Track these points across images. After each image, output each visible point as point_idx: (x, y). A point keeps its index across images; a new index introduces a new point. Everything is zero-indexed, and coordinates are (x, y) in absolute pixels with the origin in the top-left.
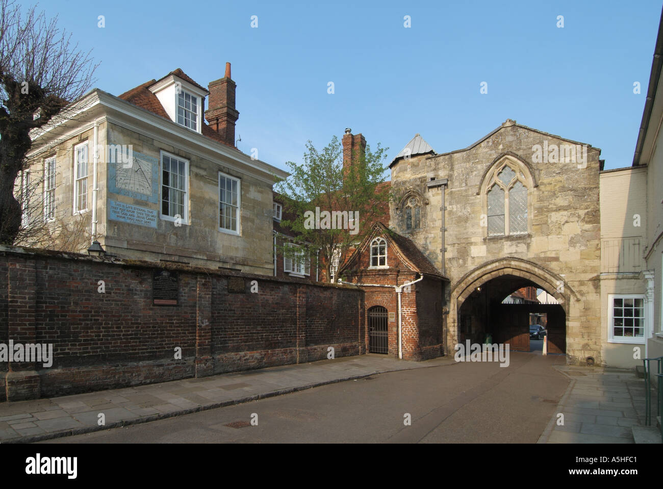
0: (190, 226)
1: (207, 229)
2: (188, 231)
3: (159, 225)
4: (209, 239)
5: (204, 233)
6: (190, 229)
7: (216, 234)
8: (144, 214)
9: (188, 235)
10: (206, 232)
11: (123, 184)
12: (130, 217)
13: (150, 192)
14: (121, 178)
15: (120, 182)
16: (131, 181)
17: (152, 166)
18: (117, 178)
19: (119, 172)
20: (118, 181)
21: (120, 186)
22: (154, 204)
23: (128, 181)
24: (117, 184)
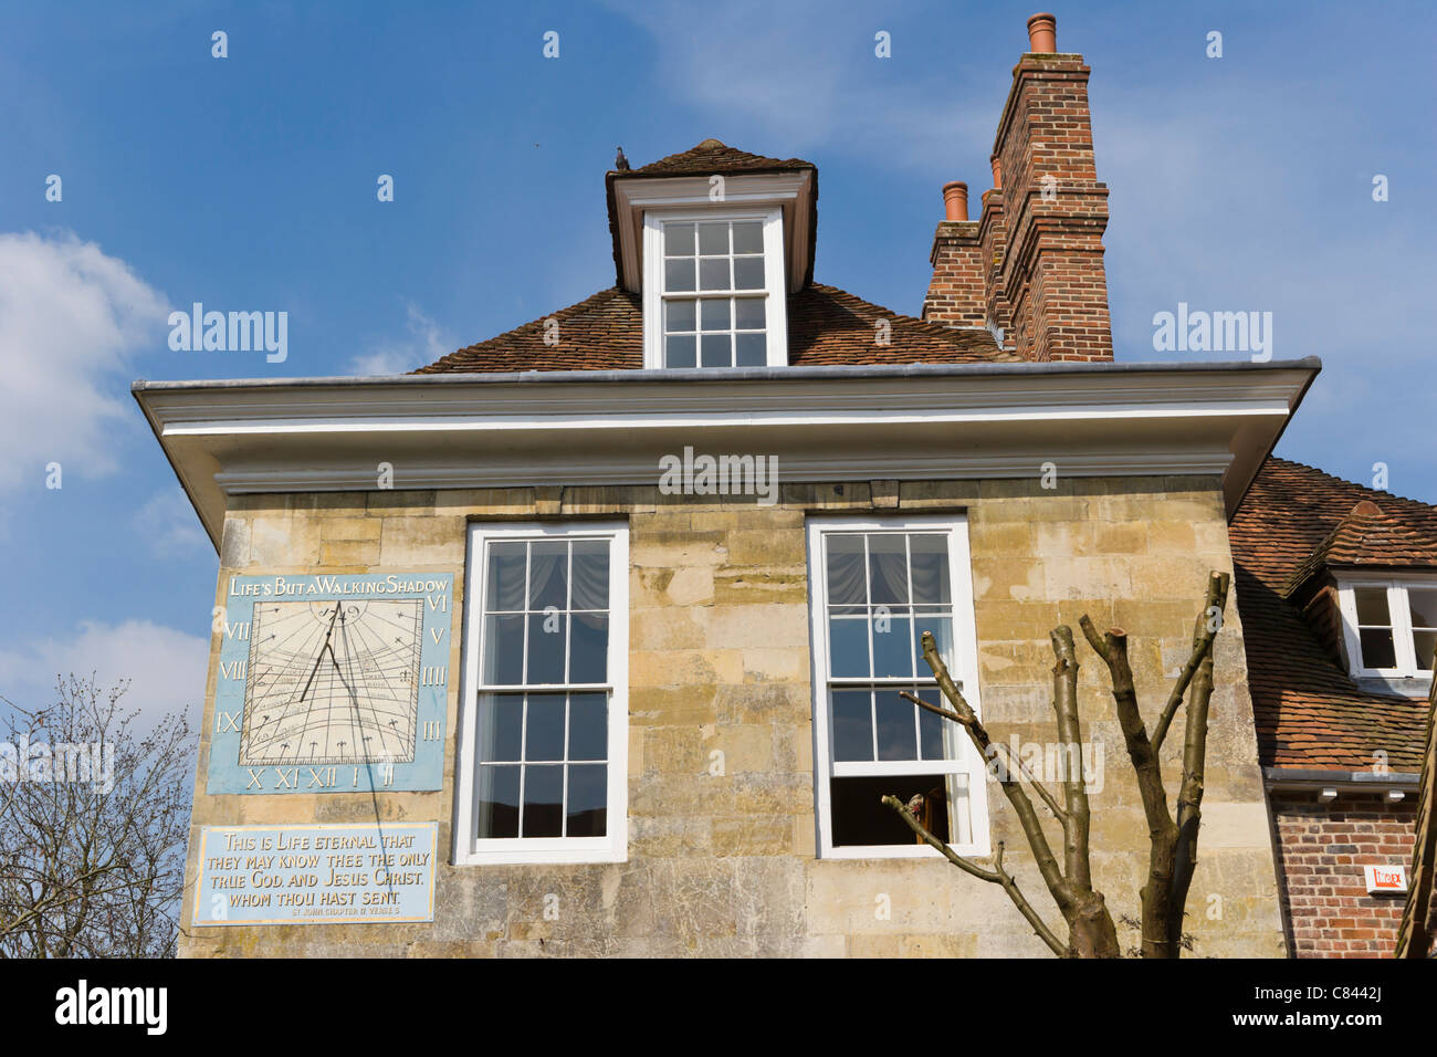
0: (625, 866)
1: (735, 863)
2: (609, 896)
3: (447, 896)
4: (753, 920)
5: (714, 891)
6: (625, 881)
7: (794, 879)
8: (366, 863)
9: (610, 920)
10: (726, 882)
11: (270, 740)
12: (294, 890)
13: (405, 743)
14: (267, 718)
15: (262, 733)
16: (314, 717)
17: (419, 616)
18: (247, 723)
19: (259, 691)
20: (253, 734)
21: (260, 755)
22: (423, 793)
23: (301, 719)
24: (249, 746)
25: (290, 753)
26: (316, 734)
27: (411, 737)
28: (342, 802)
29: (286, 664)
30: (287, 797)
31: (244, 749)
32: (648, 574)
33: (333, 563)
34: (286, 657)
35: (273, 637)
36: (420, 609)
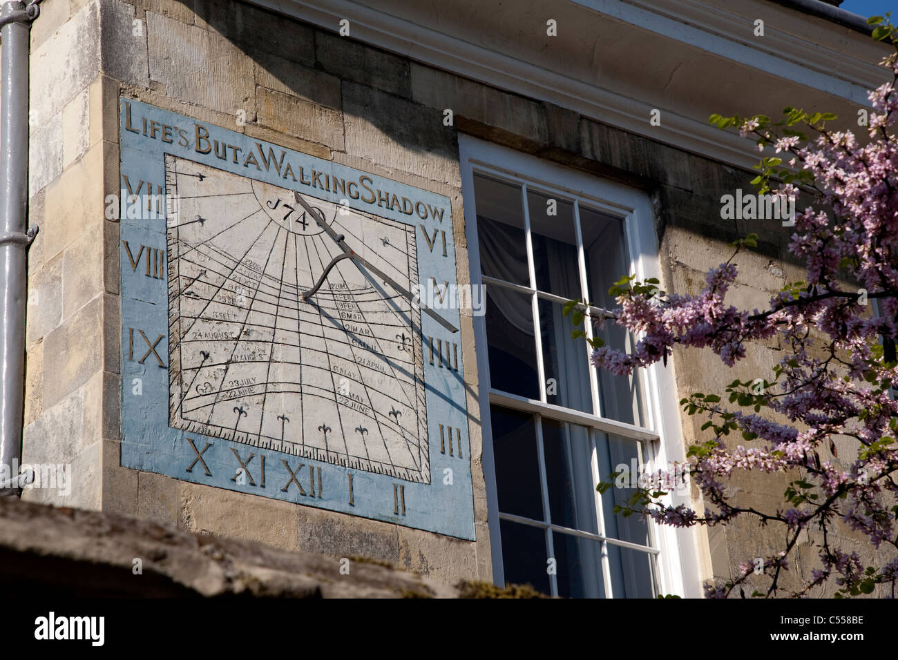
13: (415, 451)
14: (207, 356)
15: (201, 380)
16: (279, 373)
17: (411, 252)
18: (175, 356)
19: (189, 307)
20: (188, 376)
21: (202, 416)
22: (451, 538)
23: (257, 372)
24: (182, 397)
25: (248, 424)
26: (284, 403)
27: (423, 443)
28: (338, 528)
29: (226, 272)
30: (251, 499)
31: (175, 400)
32: (697, 279)
33: (275, 126)
34: (224, 261)
35: (202, 221)
36: (411, 240)
